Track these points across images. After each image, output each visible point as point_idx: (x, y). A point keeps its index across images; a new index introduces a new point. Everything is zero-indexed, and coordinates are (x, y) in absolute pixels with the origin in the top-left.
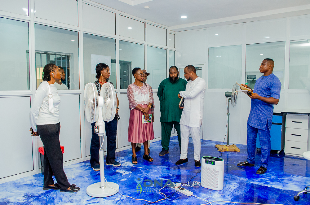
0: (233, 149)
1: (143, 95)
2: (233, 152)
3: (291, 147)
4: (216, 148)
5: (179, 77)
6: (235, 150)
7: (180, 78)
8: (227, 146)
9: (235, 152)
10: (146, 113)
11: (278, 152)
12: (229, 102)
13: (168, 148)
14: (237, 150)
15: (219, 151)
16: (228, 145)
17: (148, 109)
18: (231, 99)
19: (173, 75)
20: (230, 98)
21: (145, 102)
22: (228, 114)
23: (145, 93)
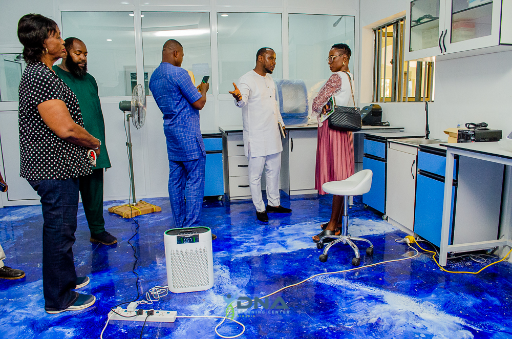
0: (148, 207)
2: (150, 214)
3: (239, 186)
6: (153, 209)
9: (153, 213)
11: (220, 198)
12: (128, 120)
14: (156, 208)
15: (125, 219)
16: (135, 204)
18: (132, 116)
19: (83, 59)
20: (130, 113)
22: (129, 145)
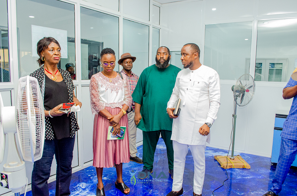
0: (241, 163)
1: (114, 93)
4: (216, 160)
5: (169, 63)
6: (244, 166)
7: (171, 65)
8: (231, 159)
9: (243, 169)
10: (115, 123)
13: (152, 166)
14: (247, 165)
15: (222, 168)
17: (120, 115)
19: (162, 57)
21: (116, 103)
23: (117, 89)
